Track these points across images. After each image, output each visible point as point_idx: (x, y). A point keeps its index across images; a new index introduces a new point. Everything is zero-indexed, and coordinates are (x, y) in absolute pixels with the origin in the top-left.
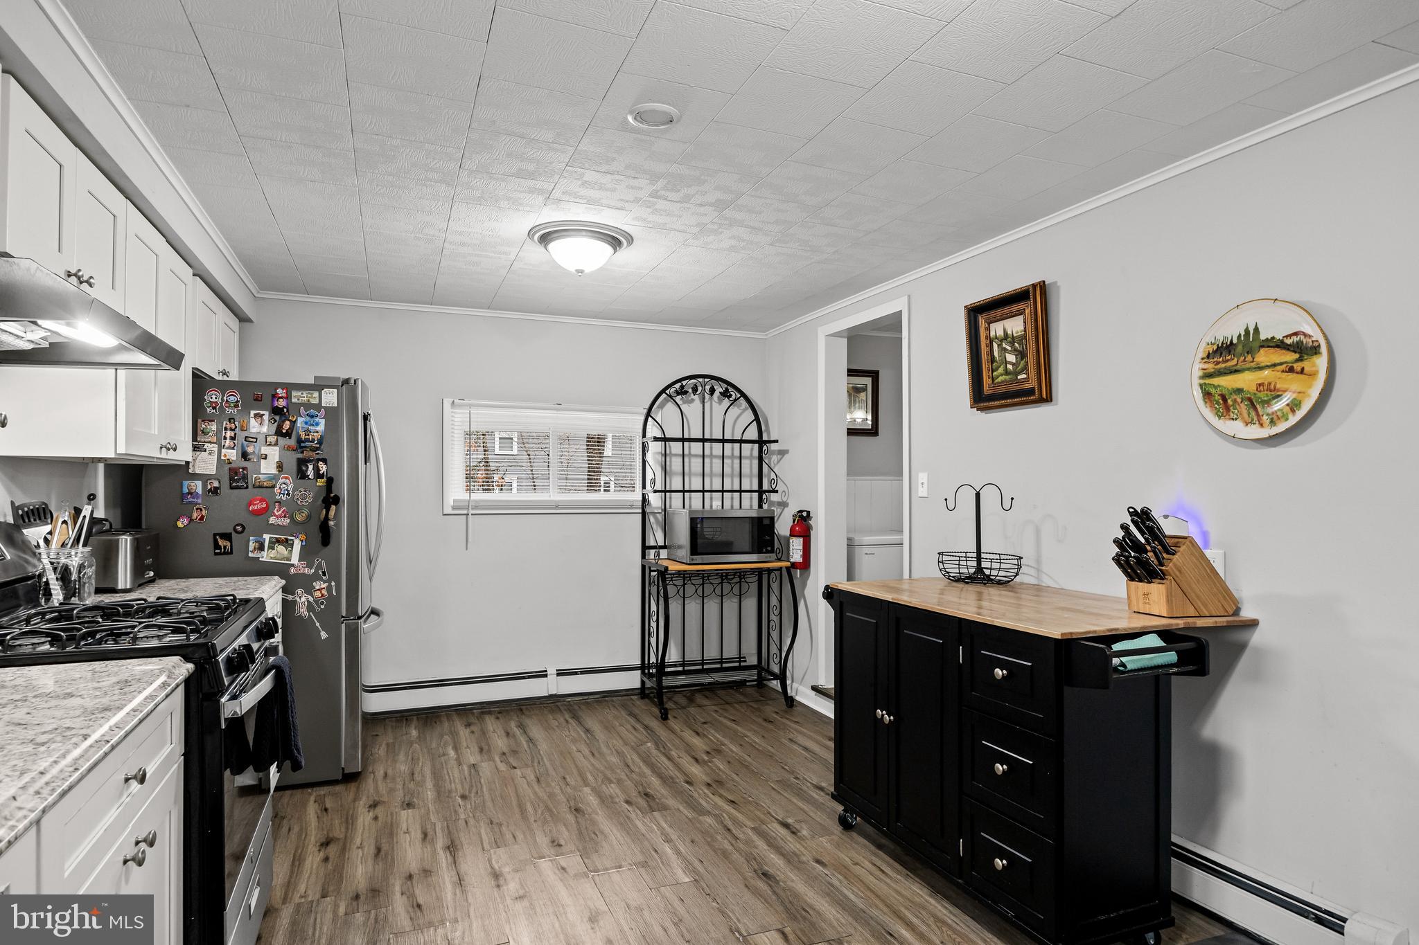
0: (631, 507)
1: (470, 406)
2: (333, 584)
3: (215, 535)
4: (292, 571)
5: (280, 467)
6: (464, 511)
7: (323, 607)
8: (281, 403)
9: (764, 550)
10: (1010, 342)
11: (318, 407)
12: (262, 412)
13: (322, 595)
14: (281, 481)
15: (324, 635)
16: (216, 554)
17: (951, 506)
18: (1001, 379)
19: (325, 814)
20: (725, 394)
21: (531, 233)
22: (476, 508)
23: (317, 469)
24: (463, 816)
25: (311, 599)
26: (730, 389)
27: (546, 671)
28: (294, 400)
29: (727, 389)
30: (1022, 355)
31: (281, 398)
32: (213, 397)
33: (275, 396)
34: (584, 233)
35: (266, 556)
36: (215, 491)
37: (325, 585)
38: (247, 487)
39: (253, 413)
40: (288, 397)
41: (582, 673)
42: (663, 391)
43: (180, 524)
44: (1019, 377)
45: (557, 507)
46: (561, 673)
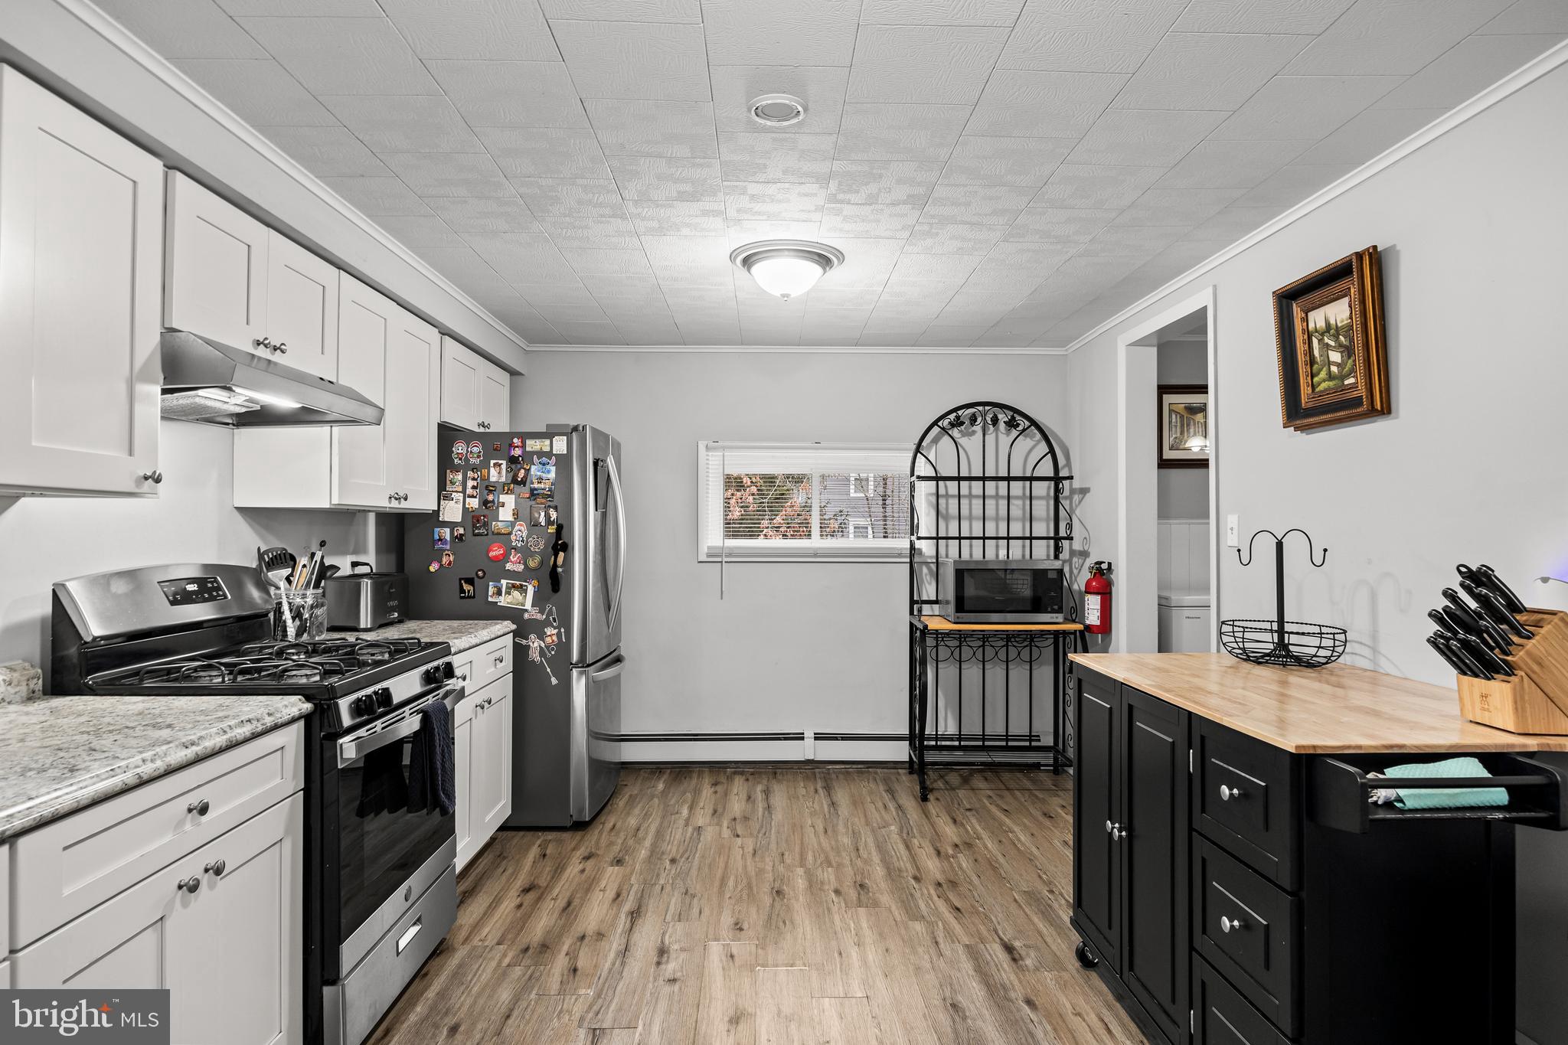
0: (900, 555)
1: (724, 448)
2: (563, 630)
3: (460, 579)
4: (526, 616)
5: (516, 514)
6: (717, 557)
7: (553, 653)
8: (517, 452)
9: (1049, 609)
10: (1333, 336)
11: (549, 454)
12: (500, 462)
13: (553, 641)
14: (517, 528)
15: (554, 681)
16: (462, 598)
17: (1245, 559)
18: (1323, 386)
19: (542, 859)
20: (1011, 424)
21: (732, 257)
22: (730, 555)
23: (548, 517)
24: (662, 882)
25: (543, 645)
26: (1018, 418)
27: (803, 734)
28: (528, 449)
29: (1013, 418)
30: (1348, 351)
31: (517, 447)
32: (459, 448)
33: (511, 446)
34: (786, 253)
35: (504, 601)
36: (460, 537)
37: (556, 631)
38: (487, 535)
39: (492, 462)
40: (524, 446)
41: (843, 739)
42: (935, 423)
43: (432, 569)
44: (1346, 382)
45: (815, 555)
46: (819, 737)
